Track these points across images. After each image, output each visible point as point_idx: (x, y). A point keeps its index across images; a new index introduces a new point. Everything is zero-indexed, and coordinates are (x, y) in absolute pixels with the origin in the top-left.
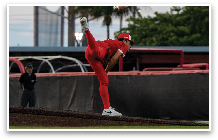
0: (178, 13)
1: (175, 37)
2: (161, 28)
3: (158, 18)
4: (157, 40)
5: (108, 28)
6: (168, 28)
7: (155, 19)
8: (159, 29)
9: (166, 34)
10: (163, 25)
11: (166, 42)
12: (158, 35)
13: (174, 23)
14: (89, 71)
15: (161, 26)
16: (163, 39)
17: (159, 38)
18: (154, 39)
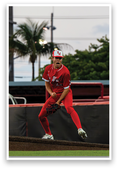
0: (96, 50)
1: (94, 72)
2: (82, 64)
3: (79, 55)
4: (78, 75)
5: (33, 65)
6: (88, 64)
7: (76, 56)
8: (80, 65)
9: (86, 69)
10: (83, 61)
11: (86, 76)
12: (79, 71)
13: (93, 59)
14: (18, 103)
15: (81, 62)
16: (84, 74)
17: (80, 73)
18: (75, 73)
